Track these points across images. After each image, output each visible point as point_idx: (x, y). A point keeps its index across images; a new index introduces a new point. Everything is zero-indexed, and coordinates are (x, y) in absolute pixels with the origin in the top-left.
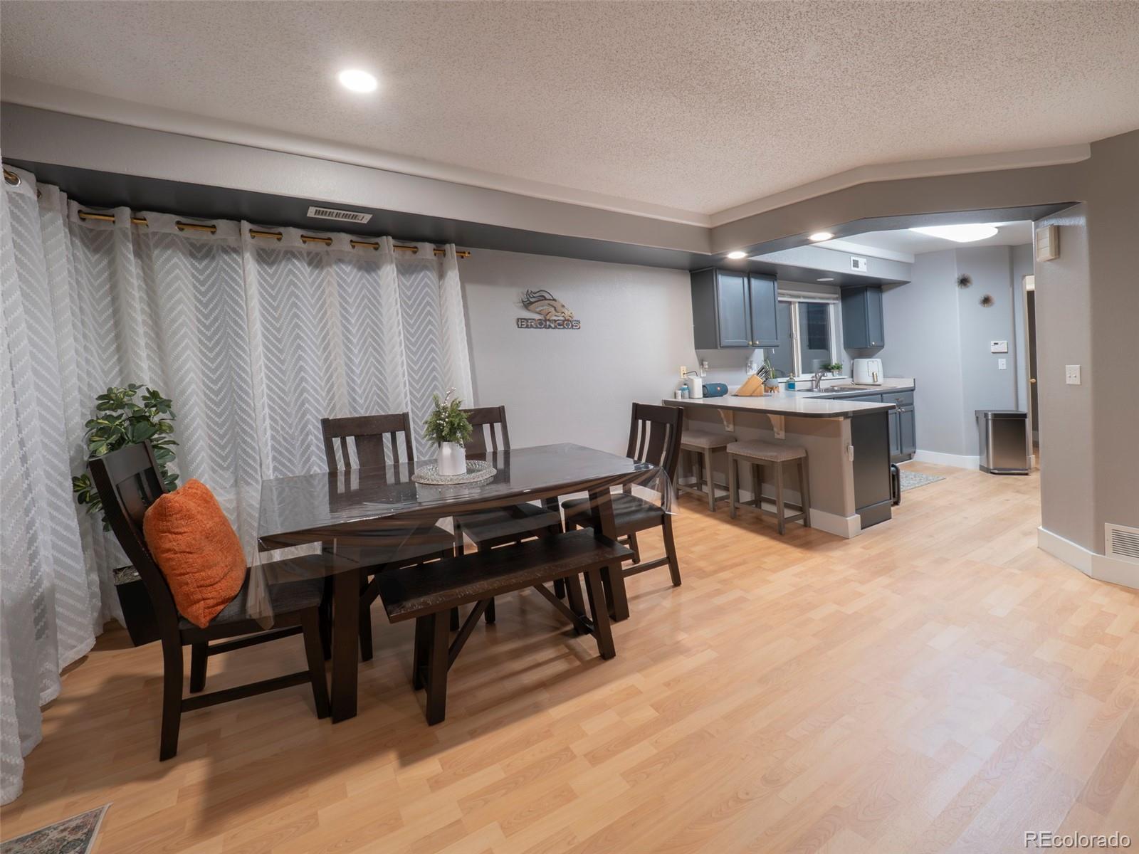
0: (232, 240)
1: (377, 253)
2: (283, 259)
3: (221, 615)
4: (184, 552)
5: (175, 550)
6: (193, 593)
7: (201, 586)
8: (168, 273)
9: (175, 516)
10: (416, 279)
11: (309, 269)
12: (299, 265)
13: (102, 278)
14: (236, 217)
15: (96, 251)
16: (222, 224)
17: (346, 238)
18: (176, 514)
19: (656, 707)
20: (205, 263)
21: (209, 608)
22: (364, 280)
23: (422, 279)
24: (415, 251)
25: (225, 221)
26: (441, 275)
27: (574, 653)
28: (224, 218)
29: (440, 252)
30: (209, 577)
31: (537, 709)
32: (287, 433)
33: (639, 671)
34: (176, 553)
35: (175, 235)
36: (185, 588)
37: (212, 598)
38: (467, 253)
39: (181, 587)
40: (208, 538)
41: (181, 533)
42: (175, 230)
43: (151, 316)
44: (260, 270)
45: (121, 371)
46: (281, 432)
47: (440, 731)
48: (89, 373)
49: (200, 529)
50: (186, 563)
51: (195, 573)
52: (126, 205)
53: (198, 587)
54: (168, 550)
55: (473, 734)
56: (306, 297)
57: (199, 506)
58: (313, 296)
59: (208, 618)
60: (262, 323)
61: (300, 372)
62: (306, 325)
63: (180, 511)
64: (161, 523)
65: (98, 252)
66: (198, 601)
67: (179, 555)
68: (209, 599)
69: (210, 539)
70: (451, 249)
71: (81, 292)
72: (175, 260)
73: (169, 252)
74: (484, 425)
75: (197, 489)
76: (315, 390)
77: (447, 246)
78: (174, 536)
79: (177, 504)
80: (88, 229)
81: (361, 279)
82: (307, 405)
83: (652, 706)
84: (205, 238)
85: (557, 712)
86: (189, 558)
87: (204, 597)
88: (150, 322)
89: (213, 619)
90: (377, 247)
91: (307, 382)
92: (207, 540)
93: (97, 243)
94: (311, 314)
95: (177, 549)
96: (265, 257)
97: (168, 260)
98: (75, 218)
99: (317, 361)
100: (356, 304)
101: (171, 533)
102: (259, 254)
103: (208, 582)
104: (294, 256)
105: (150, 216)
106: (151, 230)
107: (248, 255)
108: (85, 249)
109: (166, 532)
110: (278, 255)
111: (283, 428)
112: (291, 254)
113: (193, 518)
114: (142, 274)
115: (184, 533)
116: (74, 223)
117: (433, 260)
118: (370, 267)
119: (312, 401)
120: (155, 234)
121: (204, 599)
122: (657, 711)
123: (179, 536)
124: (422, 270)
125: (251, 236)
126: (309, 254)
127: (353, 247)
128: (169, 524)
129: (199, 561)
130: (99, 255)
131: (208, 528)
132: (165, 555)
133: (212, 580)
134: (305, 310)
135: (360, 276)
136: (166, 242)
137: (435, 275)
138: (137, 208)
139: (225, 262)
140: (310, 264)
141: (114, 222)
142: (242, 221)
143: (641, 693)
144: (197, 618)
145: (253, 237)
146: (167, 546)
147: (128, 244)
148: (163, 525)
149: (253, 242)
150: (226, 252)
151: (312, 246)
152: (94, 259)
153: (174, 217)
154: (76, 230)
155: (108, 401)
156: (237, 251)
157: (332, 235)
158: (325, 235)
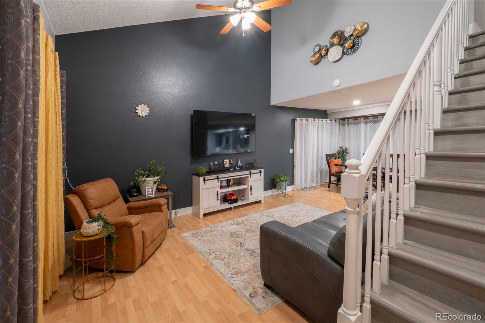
0: (360, 121)
6: (331, 169)
8: (351, 128)
12: (371, 124)
13: (343, 130)
16: (359, 119)
20: (356, 125)
42: (353, 121)
44: (365, 126)
45: (344, 144)
48: (340, 144)
50: (331, 166)
52: (346, 119)
60: (364, 135)
72: (352, 125)
80: (343, 123)
93: (344, 125)
96: (366, 123)
98: (341, 122)
105: (349, 120)
106: (350, 122)
114: (348, 129)
125: (364, 119)
126: (374, 121)
136: (352, 123)
141: (345, 121)
142: (362, 118)
144: (331, 172)
147: (346, 125)
149: (364, 121)
150: (359, 124)
151: (374, 119)
152: (343, 127)
153: (353, 119)
154: (341, 124)
155: (341, 148)
156: (361, 123)
157: (378, 117)
158: (377, 117)
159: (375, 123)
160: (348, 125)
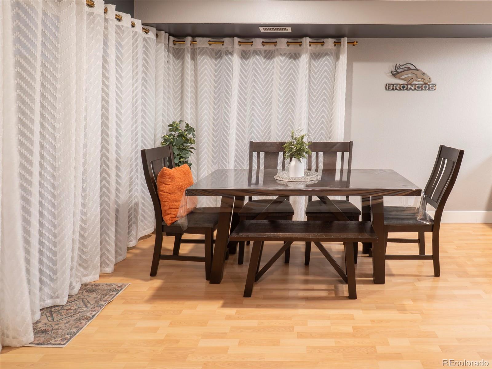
0: (230, 48)
1: (300, 48)
2: (252, 55)
3: (176, 222)
4: (167, 193)
5: (164, 191)
6: (167, 210)
7: (171, 208)
8: (202, 66)
9: (166, 177)
10: (321, 62)
11: (264, 60)
12: (259, 59)
13: (179, 71)
14: (232, 36)
15: (178, 58)
16: (226, 40)
17: (285, 40)
18: (167, 176)
19: (354, 328)
20: (218, 60)
21: (172, 218)
22: (292, 65)
23: (324, 61)
24: (323, 44)
25: (228, 38)
26: (337, 58)
27: (336, 291)
28: (227, 37)
29: (338, 43)
30: (175, 205)
31: (295, 307)
32: (243, 149)
33: (362, 309)
34: (164, 192)
35: (207, 48)
36: (165, 208)
37: (174, 214)
38: (355, 42)
39: (164, 207)
40: (179, 189)
41: (168, 185)
42: (208, 46)
43: (195, 88)
44: (241, 62)
45: (181, 114)
46: (240, 148)
47: (247, 300)
48: (168, 115)
49: (176, 184)
50: (167, 197)
51: (170, 202)
52: (189, 35)
53: (170, 208)
54: (162, 191)
55: (258, 306)
56: (260, 76)
57: (181, 175)
58: (264, 75)
59: (170, 222)
60: (239, 90)
61: (252, 117)
62: (258, 92)
63: (169, 175)
64: (161, 179)
65: (179, 59)
66: (169, 214)
67: (165, 193)
68: (172, 214)
69: (180, 190)
70: (345, 41)
71: (170, 78)
72: (206, 60)
73: (203, 56)
74: (338, 152)
75: (184, 168)
76: (258, 126)
77: (342, 39)
78: (165, 185)
79: (168, 172)
80: (176, 48)
81: (290, 63)
82: (253, 134)
83: (353, 327)
84: (219, 48)
85: (301, 311)
86: (168, 196)
87: (171, 213)
88: (194, 91)
89: (173, 223)
90: (301, 44)
91: (254, 122)
92: (178, 190)
93: (178, 54)
94: (262, 85)
95: (165, 191)
96: (244, 55)
97: (203, 60)
98: (171, 44)
99: (261, 110)
100: (285, 79)
101: (164, 184)
102: (242, 54)
103: (174, 207)
104: (257, 54)
105: (198, 39)
106: (198, 46)
107: (235, 55)
108: (174, 58)
109: (162, 183)
110: (250, 54)
111: (241, 146)
112: (256, 53)
113: (174, 179)
114: (194, 68)
115: (169, 185)
116: (171, 47)
117: (332, 49)
118: (295, 56)
119: (256, 132)
120: (199, 48)
121: (171, 214)
122: (353, 330)
123: (167, 186)
124: (325, 56)
125: (239, 44)
126: (265, 51)
127: (288, 46)
128: (164, 180)
129: (173, 198)
130: (179, 60)
131: (180, 185)
132: (160, 193)
133: (176, 207)
134: (258, 83)
135: (290, 62)
136: (203, 52)
137: (332, 58)
138: (194, 36)
139: (226, 60)
140: (265, 57)
141: (185, 44)
142: (235, 38)
143: (353, 319)
144: (167, 221)
145: (240, 45)
146: (162, 189)
147: (188, 54)
148: (162, 180)
149: (240, 48)
150: (226, 54)
151: (267, 47)
152: (177, 62)
153: (208, 39)
154: (171, 49)
155: (173, 127)
156: (231, 54)
157: (277, 40)
158: (274, 40)
159: (269, 58)
160: (193, 58)
